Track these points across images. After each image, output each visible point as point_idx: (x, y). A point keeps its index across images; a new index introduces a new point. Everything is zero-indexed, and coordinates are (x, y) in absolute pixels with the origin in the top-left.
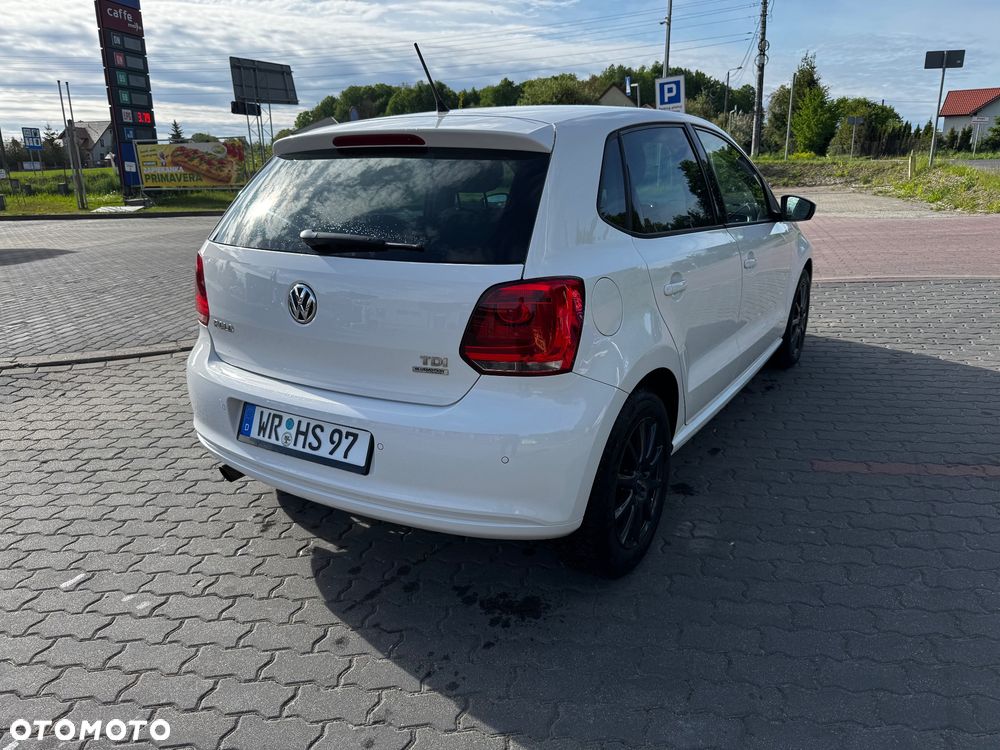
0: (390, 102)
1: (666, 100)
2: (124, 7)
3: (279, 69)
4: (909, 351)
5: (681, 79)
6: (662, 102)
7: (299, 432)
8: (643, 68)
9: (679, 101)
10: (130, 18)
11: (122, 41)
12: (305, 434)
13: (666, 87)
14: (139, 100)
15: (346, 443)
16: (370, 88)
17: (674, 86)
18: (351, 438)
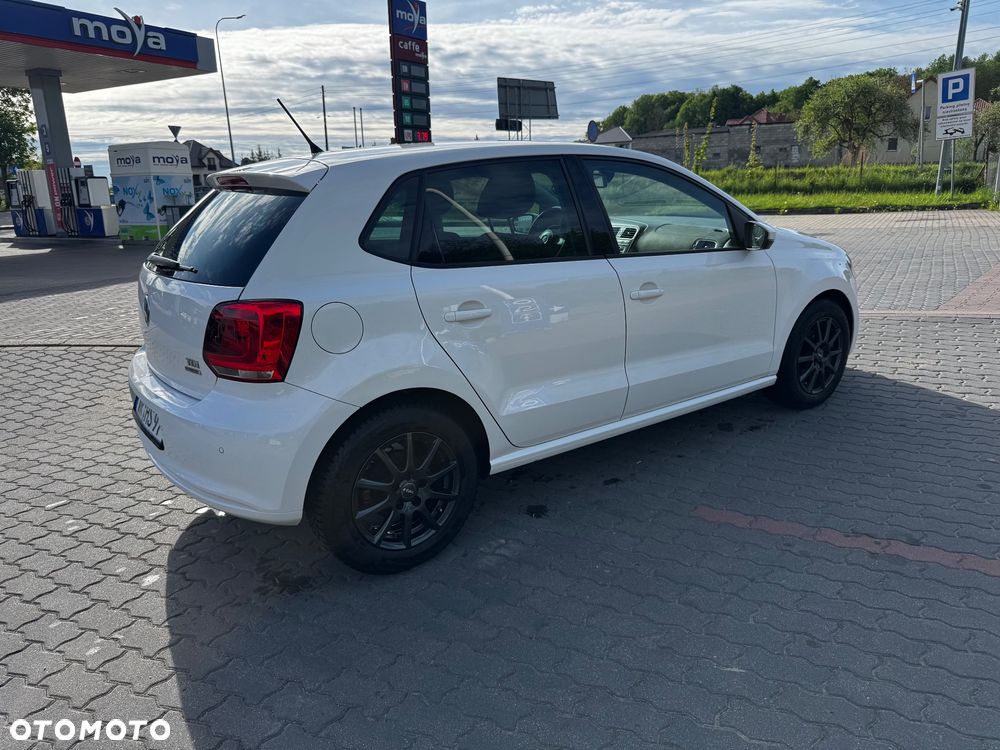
0: (681, 110)
1: (950, 97)
2: (413, 39)
3: (543, 85)
5: (971, 72)
6: (945, 99)
8: (985, 56)
10: (417, 48)
11: (409, 69)
13: (951, 82)
14: (420, 120)
16: (663, 96)
17: (961, 81)
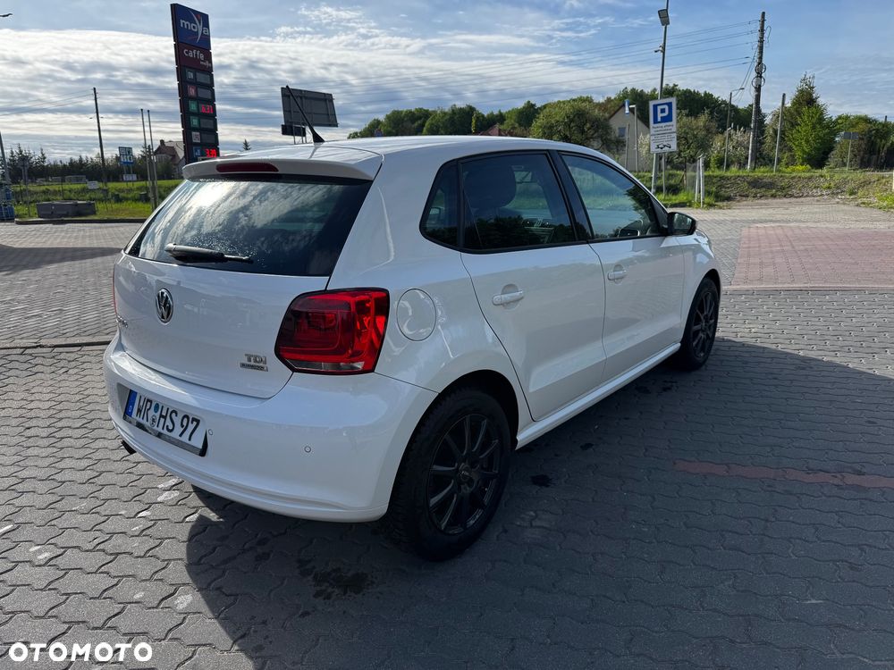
0: (427, 124)
1: (659, 119)
2: (197, 48)
3: (323, 97)
4: (820, 358)
5: (673, 100)
6: (656, 121)
7: (161, 416)
9: (671, 121)
10: (202, 57)
11: (195, 75)
12: (165, 417)
13: (659, 108)
14: (206, 124)
15: (191, 427)
16: (411, 112)
17: (666, 107)
18: (195, 423)
